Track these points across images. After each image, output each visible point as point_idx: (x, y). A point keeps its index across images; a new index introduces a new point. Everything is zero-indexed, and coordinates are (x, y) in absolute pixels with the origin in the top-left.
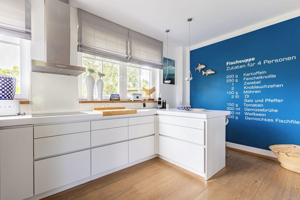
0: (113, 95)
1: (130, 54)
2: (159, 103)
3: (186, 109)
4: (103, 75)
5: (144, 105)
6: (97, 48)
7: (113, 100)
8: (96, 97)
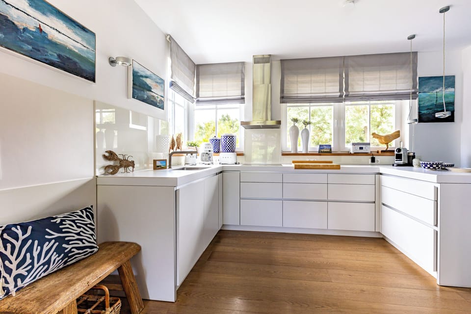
0: (323, 146)
1: (347, 90)
2: (399, 157)
3: (434, 168)
4: (309, 123)
5: (373, 160)
6: (299, 95)
7: (321, 152)
8: (301, 149)
